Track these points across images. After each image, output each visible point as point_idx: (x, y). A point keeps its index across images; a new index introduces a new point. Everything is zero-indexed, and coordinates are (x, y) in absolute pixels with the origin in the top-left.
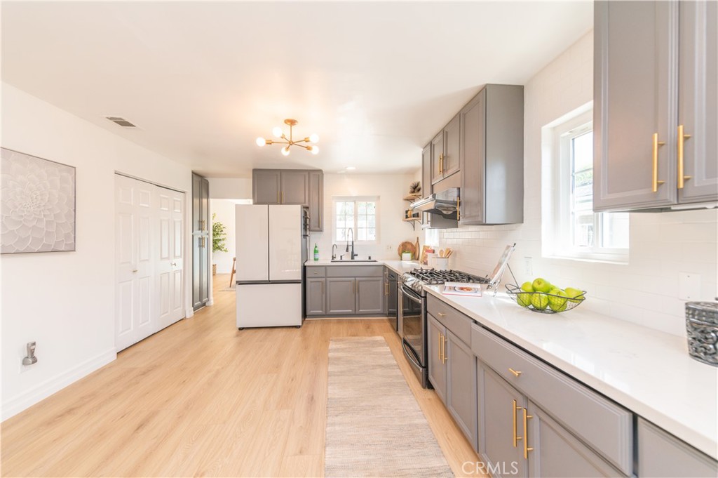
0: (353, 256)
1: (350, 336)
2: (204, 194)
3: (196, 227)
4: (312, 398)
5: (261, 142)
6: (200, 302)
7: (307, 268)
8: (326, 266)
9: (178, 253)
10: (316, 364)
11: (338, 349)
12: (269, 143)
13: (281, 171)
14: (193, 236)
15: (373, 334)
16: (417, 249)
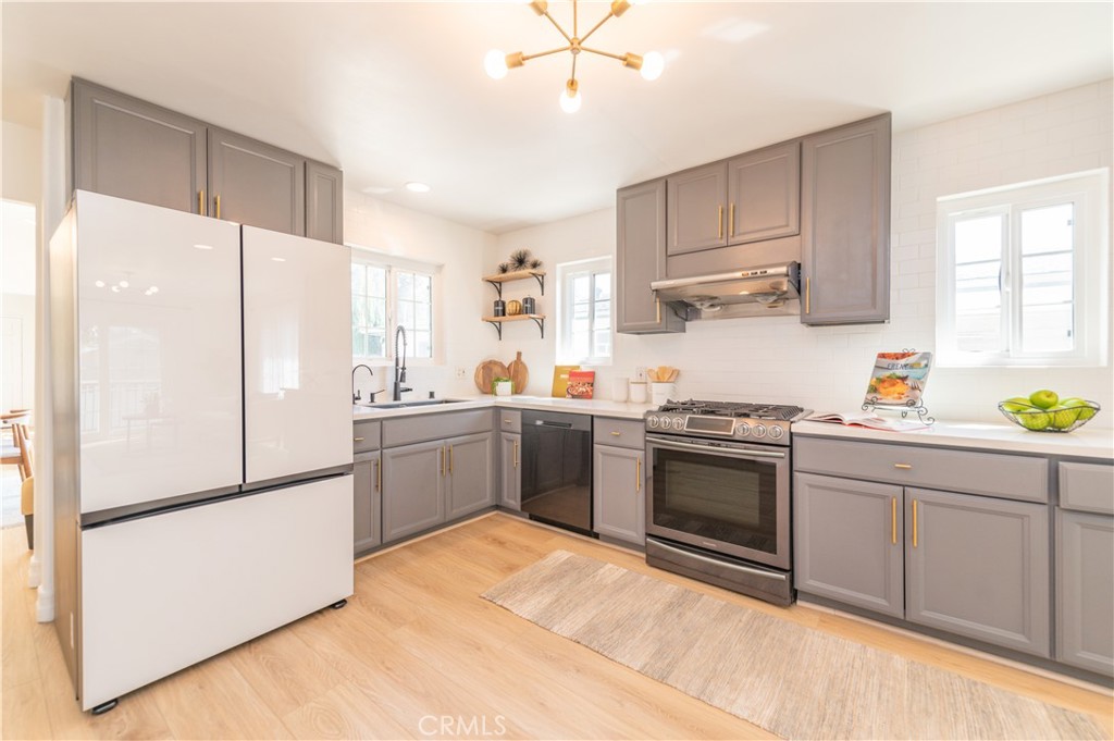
0: (399, 392)
8: (382, 422)
16: (516, 374)
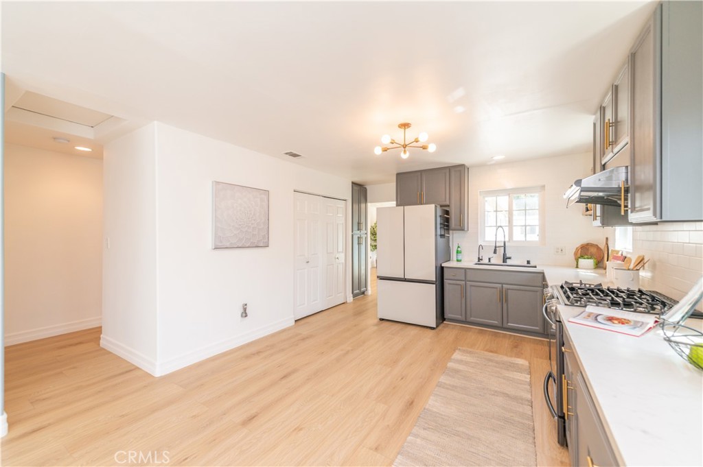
0: (505, 259)
1: (486, 351)
2: (363, 199)
3: (356, 227)
4: (412, 403)
5: (378, 151)
6: (359, 290)
7: (445, 269)
8: (466, 269)
9: (340, 249)
10: (432, 370)
11: (462, 361)
12: (385, 150)
13: (421, 172)
14: (352, 235)
15: (519, 355)
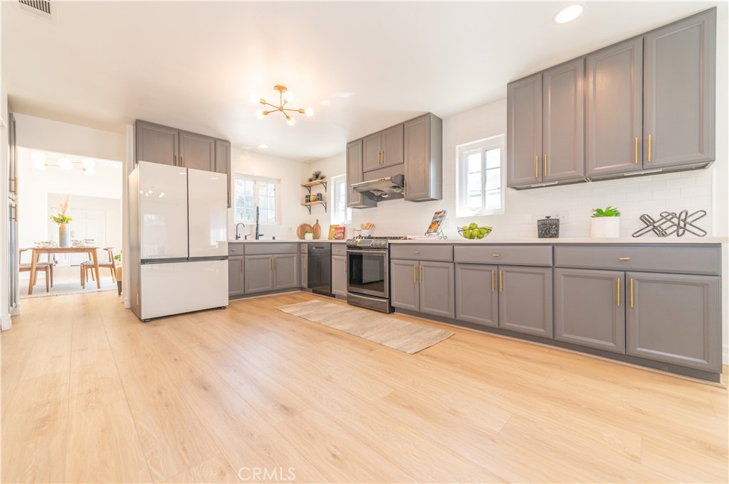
0: (258, 236)
8: (244, 244)
16: (315, 230)
